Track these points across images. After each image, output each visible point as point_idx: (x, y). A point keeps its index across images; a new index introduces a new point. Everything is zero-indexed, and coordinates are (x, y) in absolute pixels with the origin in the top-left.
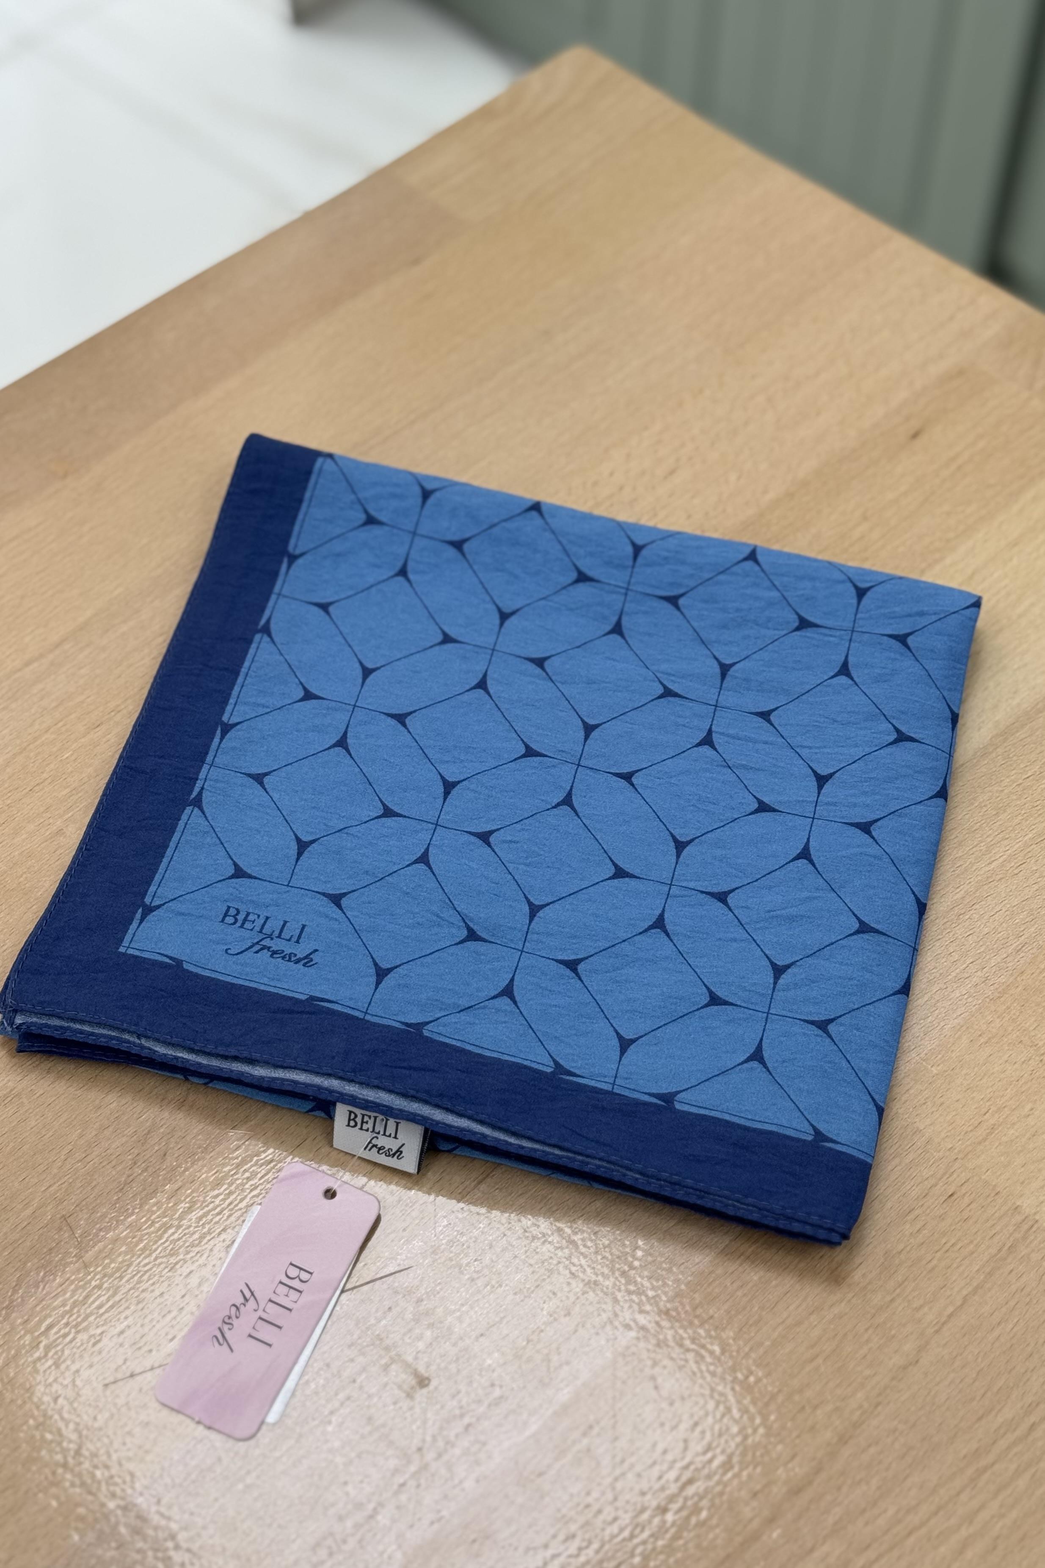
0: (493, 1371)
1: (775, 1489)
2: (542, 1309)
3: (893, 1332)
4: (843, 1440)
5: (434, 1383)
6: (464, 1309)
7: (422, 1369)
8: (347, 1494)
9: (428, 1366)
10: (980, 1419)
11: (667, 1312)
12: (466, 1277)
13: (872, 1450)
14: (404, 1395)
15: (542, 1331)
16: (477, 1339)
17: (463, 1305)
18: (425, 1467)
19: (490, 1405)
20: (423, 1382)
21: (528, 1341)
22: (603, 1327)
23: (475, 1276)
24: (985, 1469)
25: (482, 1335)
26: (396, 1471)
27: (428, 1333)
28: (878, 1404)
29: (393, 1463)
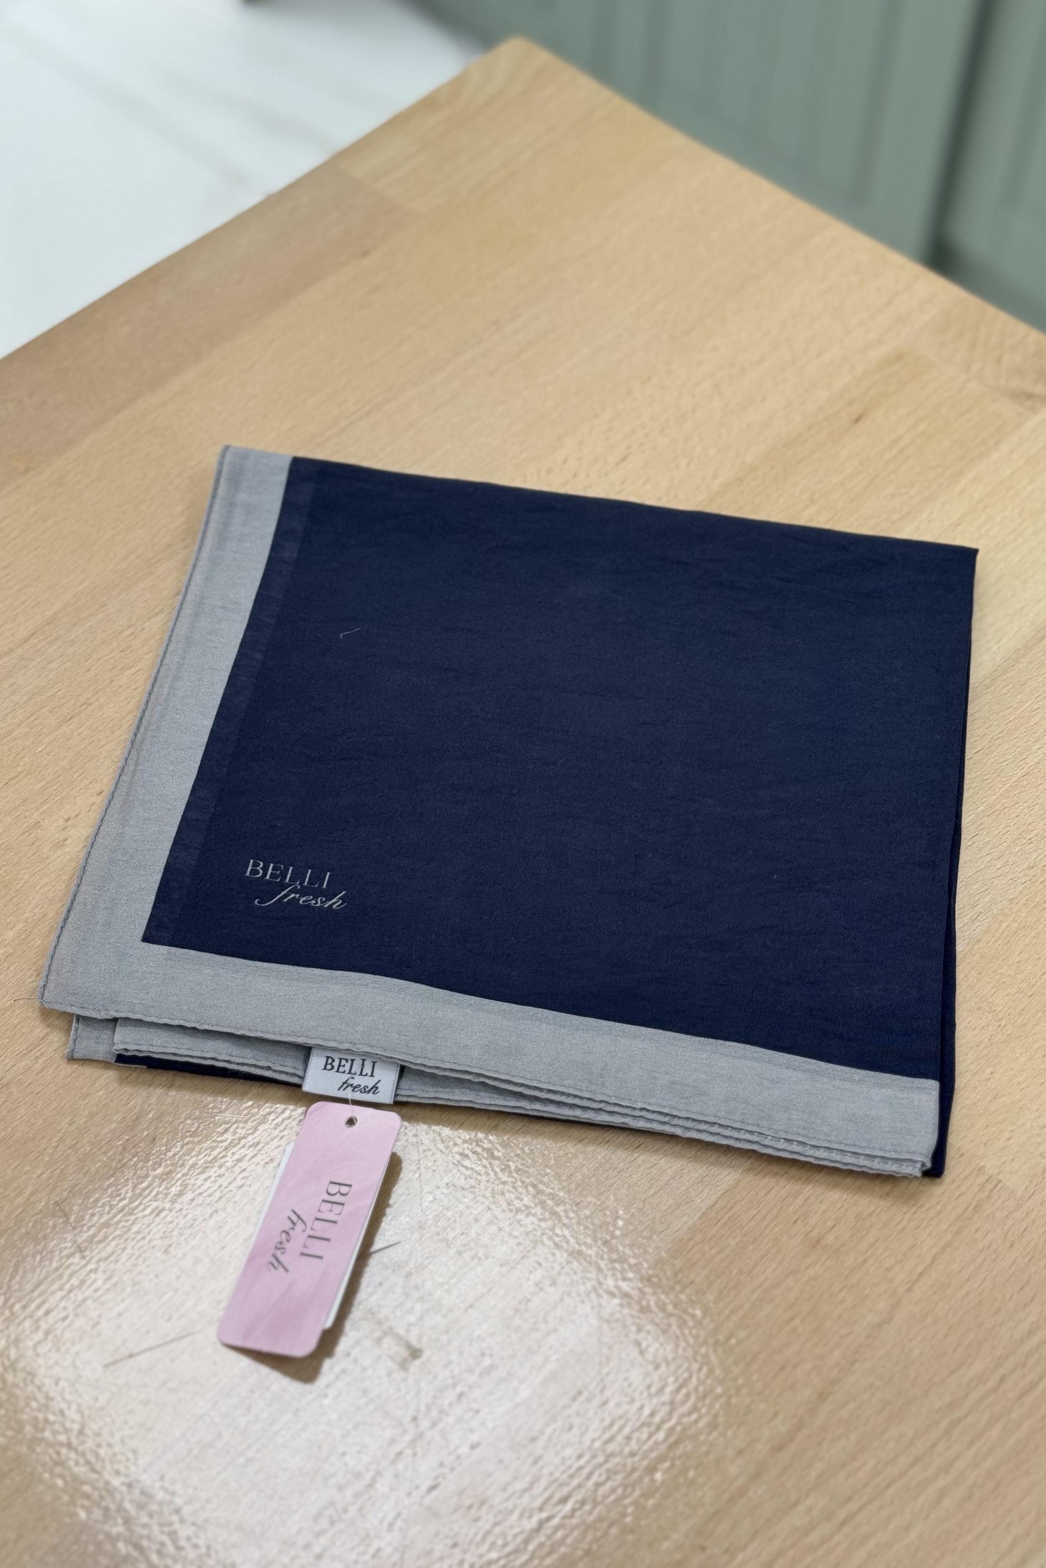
0: (484, 1340)
1: (759, 1446)
2: (528, 1279)
3: (867, 1292)
4: (822, 1397)
5: (426, 1355)
6: (453, 1281)
7: (414, 1341)
8: (346, 1465)
9: (420, 1337)
10: (951, 1373)
11: (649, 1279)
12: (454, 1250)
13: (851, 1406)
14: (396, 1367)
15: (529, 1301)
16: (466, 1310)
17: (451, 1278)
18: (421, 1435)
19: (481, 1375)
20: (415, 1353)
21: (517, 1311)
22: (588, 1294)
23: (462, 1249)
24: (958, 1421)
25: (471, 1306)
26: (393, 1441)
27: (418, 1306)
28: (853, 1363)
29: (388, 1433)
